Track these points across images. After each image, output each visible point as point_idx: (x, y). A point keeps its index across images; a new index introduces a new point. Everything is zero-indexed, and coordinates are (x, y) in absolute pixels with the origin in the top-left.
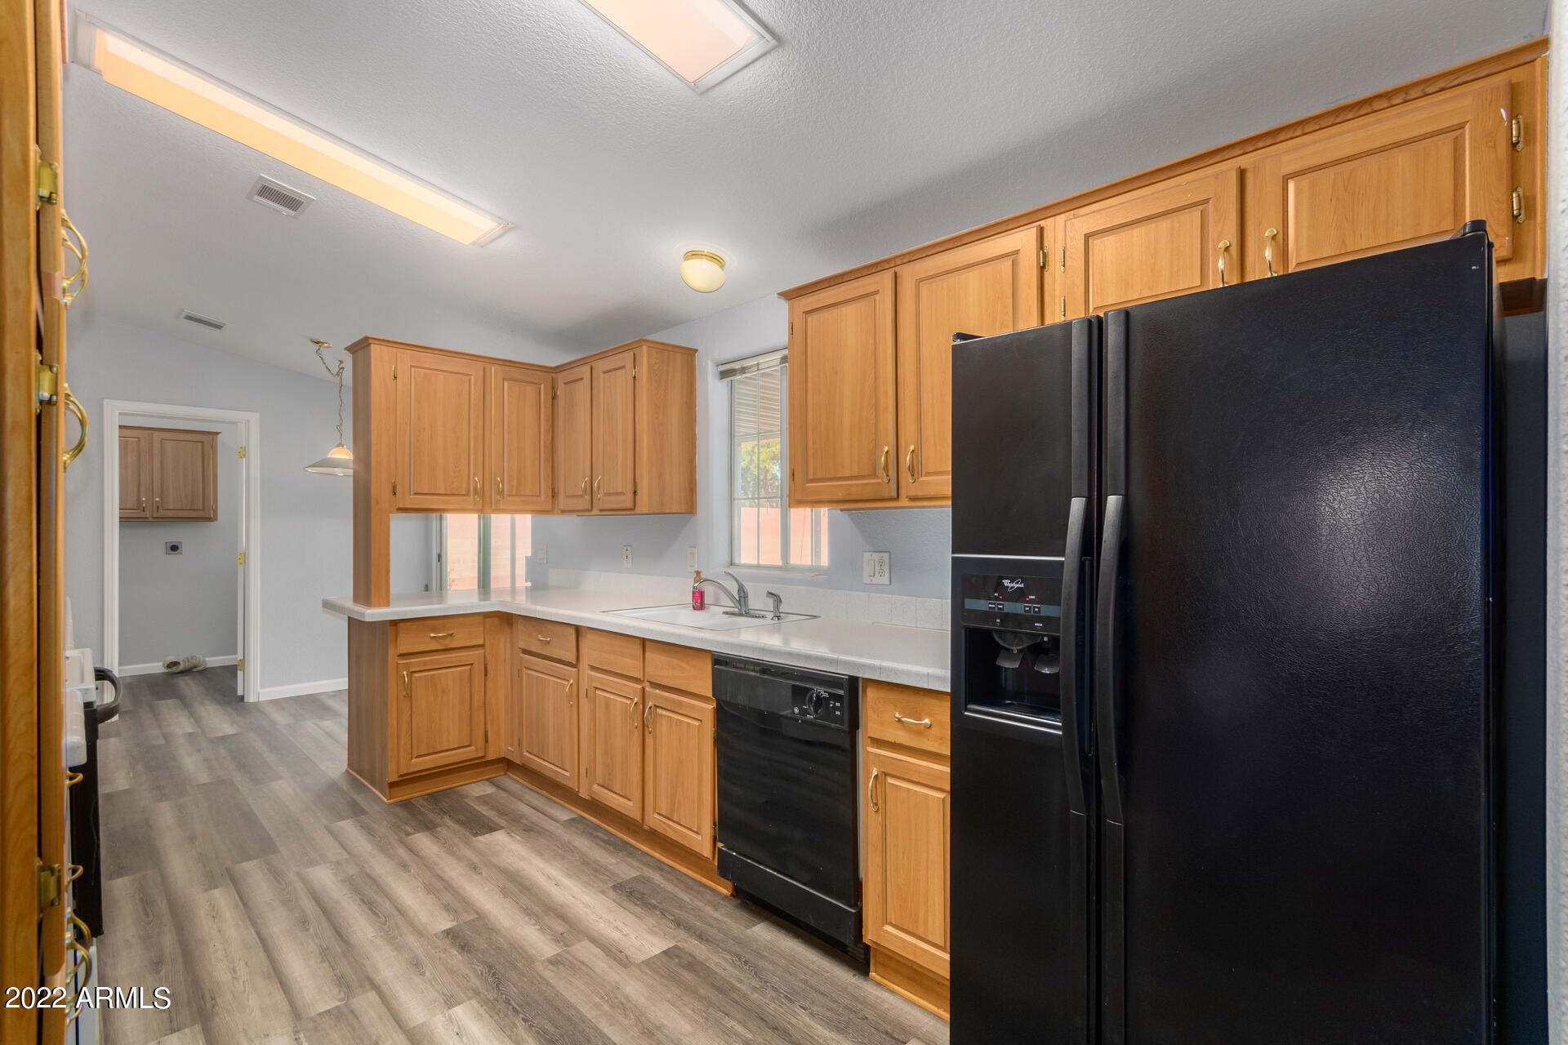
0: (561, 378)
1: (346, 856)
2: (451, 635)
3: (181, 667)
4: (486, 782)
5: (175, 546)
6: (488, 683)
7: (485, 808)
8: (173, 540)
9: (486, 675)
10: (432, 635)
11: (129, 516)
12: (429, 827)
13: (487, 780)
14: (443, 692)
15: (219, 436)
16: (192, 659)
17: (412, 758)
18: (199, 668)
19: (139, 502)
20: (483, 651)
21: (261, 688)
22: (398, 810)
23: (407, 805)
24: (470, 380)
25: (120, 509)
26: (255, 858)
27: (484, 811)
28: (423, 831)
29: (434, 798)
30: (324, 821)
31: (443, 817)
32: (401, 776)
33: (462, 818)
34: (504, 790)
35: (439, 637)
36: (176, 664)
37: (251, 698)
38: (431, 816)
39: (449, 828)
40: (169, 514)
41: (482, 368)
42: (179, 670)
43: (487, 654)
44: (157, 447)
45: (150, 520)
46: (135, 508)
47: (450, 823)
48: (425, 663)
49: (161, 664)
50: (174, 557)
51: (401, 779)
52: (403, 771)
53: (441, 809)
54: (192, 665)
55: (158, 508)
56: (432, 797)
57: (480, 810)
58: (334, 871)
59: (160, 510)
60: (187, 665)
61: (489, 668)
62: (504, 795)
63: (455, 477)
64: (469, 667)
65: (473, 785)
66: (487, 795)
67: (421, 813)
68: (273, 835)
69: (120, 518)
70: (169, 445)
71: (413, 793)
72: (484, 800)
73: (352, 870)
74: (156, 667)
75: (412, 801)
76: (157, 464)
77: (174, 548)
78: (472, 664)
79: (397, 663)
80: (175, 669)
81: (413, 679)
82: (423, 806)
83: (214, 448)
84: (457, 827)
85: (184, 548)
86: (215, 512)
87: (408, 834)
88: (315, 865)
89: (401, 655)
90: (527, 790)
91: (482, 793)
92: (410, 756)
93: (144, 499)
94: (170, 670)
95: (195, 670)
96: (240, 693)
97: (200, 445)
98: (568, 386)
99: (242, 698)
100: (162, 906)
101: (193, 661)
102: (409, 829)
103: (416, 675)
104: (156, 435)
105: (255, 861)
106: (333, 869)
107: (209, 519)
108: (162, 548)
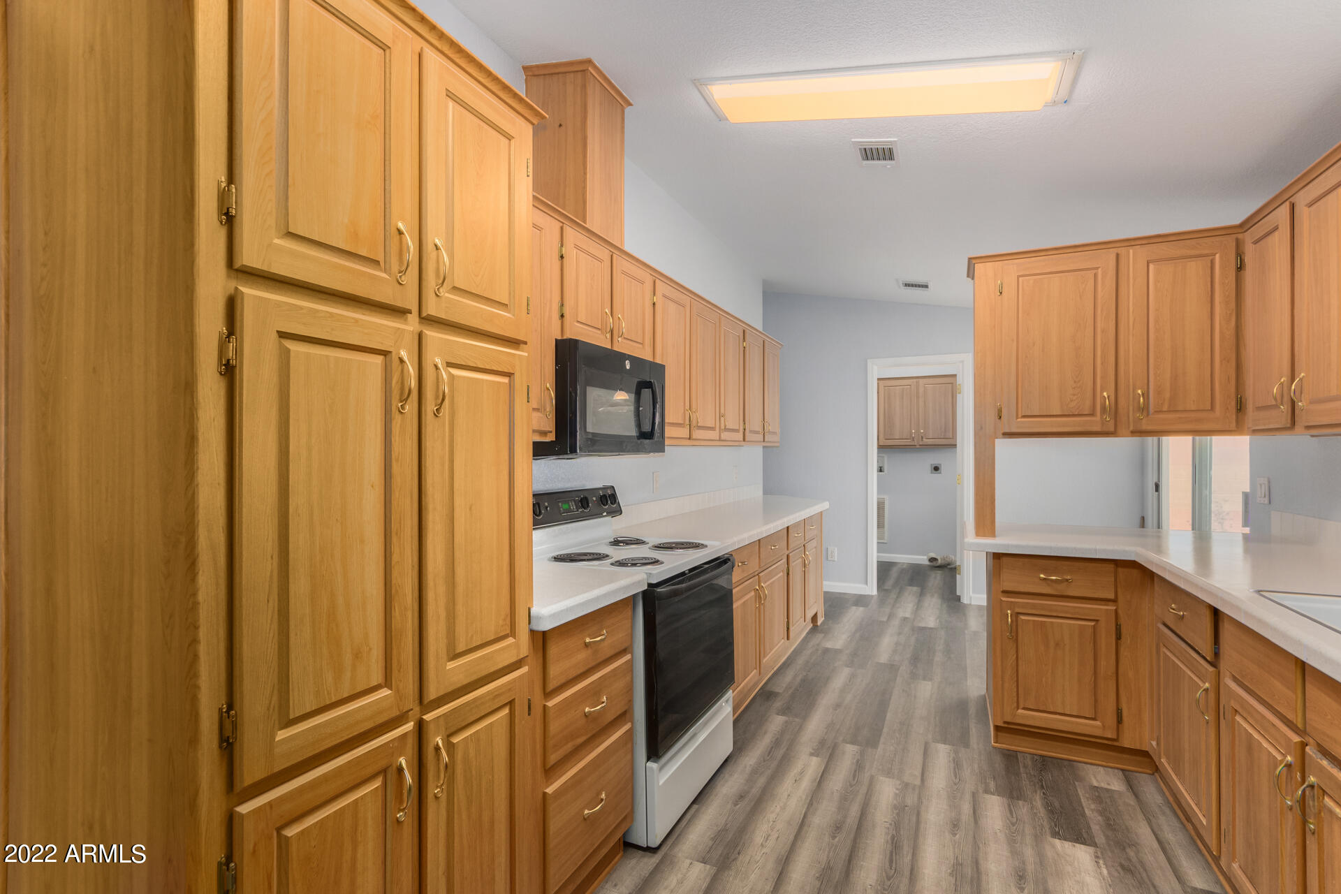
0: (1248, 238)
1: (918, 782)
2: (1067, 580)
3: (938, 563)
4: (1121, 773)
5: (936, 467)
6: (1122, 649)
7: (1093, 806)
8: (936, 462)
9: (1119, 637)
10: (1042, 576)
11: (903, 444)
12: (1013, 793)
13: (1123, 770)
14: (1057, 645)
15: (957, 377)
16: (947, 557)
17: (1018, 708)
18: (952, 566)
19: (911, 433)
20: (1115, 608)
22: (998, 759)
23: (1010, 758)
24: (1096, 275)
26: (858, 745)
27: (1090, 810)
28: (1003, 796)
29: (1044, 763)
30: (930, 736)
31: (1036, 792)
32: (1005, 722)
33: (1057, 804)
34: (1136, 795)
35: (1052, 580)
36: (936, 559)
37: (965, 600)
38: (1025, 783)
39: (1034, 806)
40: (930, 442)
41: (1113, 257)
42: (938, 565)
43: (1120, 612)
44: (921, 390)
45: (918, 447)
46: (908, 438)
47: (1038, 802)
48: (1034, 606)
49: (925, 557)
50: (936, 475)
51: (1006, 726)
52: (1008, 719)
53: (1041, 781)
54: (947, 563)
55: (922, 438)
56: (1044, 761)
57: (1084, 804)
58: (897, 792)
59: (925, 439)
60: (943, 562)
61: (1124, 631)
62: (1131, 801)
63: (1074, 395)
64: (1093, 624)
65: (1101, 769)
66: (1107, 790)
67: (1018, 774)
68: (885, 730)
70: (928, 389)
71: (1025, 747)
72: (1099, 795)
73: (911, 800)
74: (923, 560)
75: (1019, 756)
76: (921, 404)
77: (936, 469)
78: (1097, 621)
79: (1001, 600)
80: (935, 564)
81: (1020, 622)
82: (1025, 767)
84: (1042, 812)
85: (943, 468)
87: (987, 791)
88: (890, 777)
89: (1004, 592)
90: (1168, 811)
91: (1104, 785)
92: (1015, 704)
93: (913, 431)
94: (932, 564)
95: (946, 567)
96: (958, 593)
97: (947, 386)
98: (1257, 245)
99: (959, 598)
100: (782, 752)
101: (948, 559)
102: (992, 785)
103: (1023, 617)
104: (920, 381)
105: (856, 747)
106: (897, 789)
107: (955, 446)
108: (928, 468)
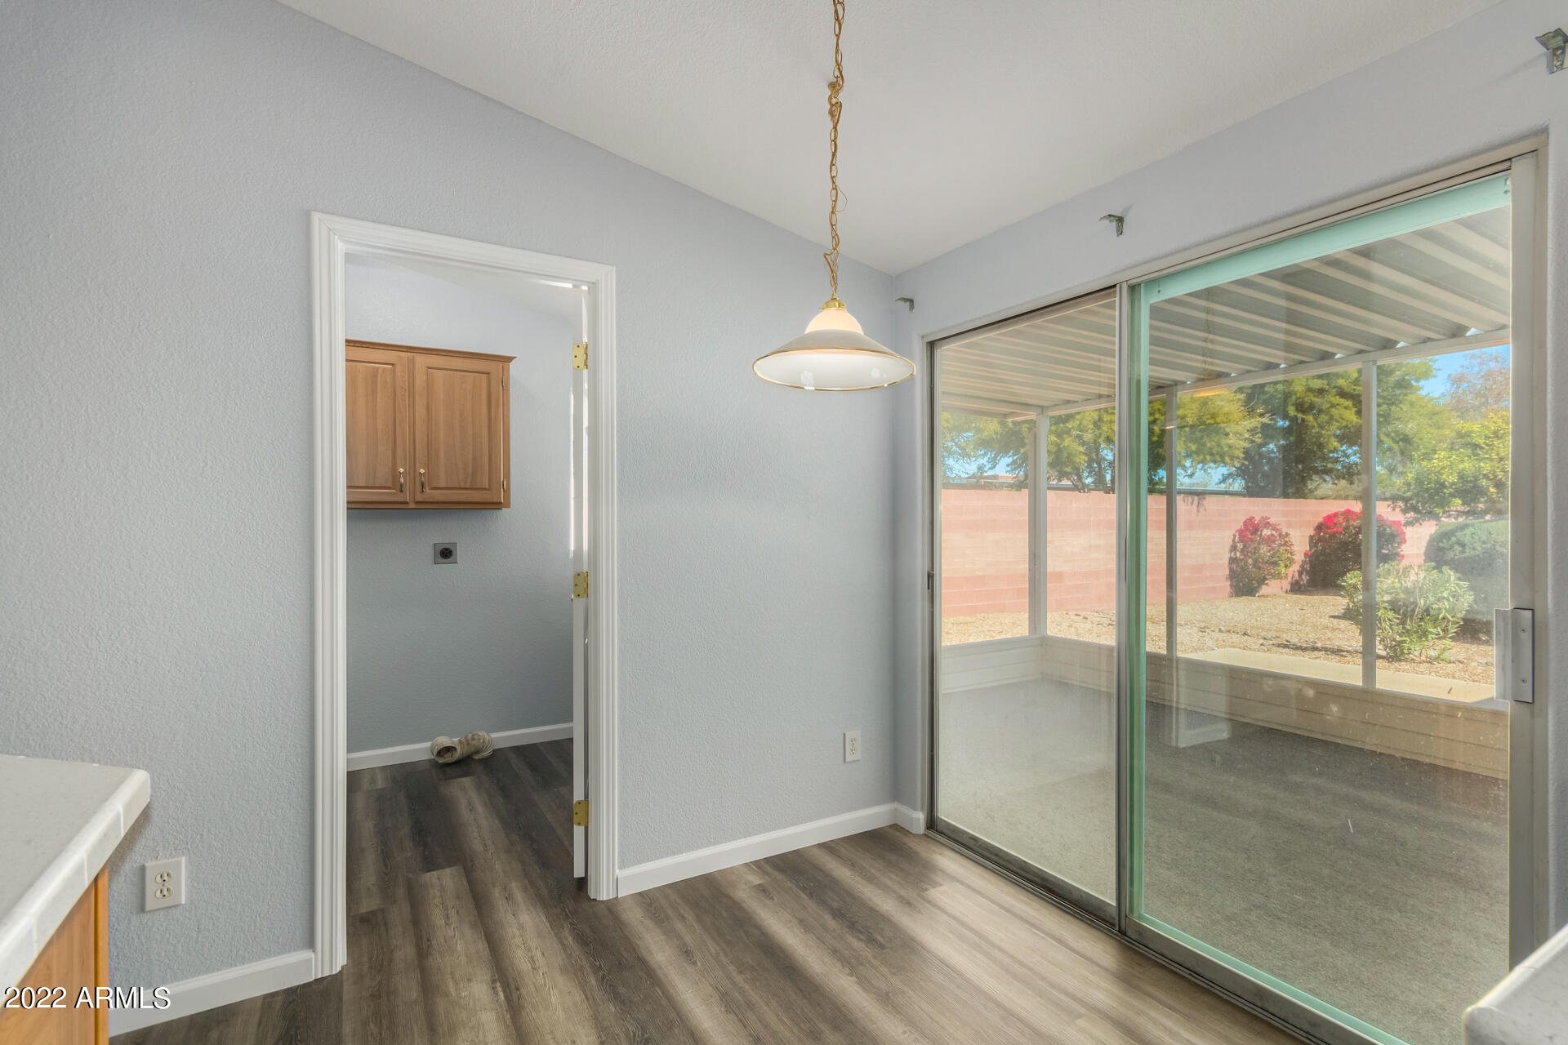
3: (458, 755)
5: (446, 549)
8: (444, 539)
11: (374, 499)
15: (512, 365)
16: (473, 739)
18: (485, 754)
19: (395, 475)
21: (620, 868)
25: (348, 487)
36: (449, 749)
37: (602, 889)
40: (439, 495)
42: (453, 760)
44: (420, 381)
45: (412, 506)
46: (389, 485)
50: (446, 568)
54: (473, 749)
55: (423, 486)
59: (427, 490)
60: (465, 750)
69: (348, 502)
70: (439, 376)
76: (420, 410)
77: (446, 553)
80: (448, 759)
83: (505, 384)
85: (460, 553)
86: (507, 492)
93: (402, 470)
94: (441, 761)
95: (476, 757)
96: (579, 872)
97: (484, 377)
99: (582, 883)
101: (474, 742)
104: (420, 360)
107: (497, 505)
108: (429, 553)
